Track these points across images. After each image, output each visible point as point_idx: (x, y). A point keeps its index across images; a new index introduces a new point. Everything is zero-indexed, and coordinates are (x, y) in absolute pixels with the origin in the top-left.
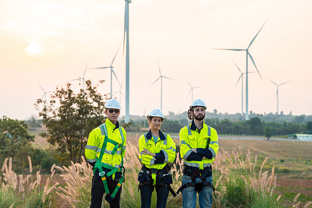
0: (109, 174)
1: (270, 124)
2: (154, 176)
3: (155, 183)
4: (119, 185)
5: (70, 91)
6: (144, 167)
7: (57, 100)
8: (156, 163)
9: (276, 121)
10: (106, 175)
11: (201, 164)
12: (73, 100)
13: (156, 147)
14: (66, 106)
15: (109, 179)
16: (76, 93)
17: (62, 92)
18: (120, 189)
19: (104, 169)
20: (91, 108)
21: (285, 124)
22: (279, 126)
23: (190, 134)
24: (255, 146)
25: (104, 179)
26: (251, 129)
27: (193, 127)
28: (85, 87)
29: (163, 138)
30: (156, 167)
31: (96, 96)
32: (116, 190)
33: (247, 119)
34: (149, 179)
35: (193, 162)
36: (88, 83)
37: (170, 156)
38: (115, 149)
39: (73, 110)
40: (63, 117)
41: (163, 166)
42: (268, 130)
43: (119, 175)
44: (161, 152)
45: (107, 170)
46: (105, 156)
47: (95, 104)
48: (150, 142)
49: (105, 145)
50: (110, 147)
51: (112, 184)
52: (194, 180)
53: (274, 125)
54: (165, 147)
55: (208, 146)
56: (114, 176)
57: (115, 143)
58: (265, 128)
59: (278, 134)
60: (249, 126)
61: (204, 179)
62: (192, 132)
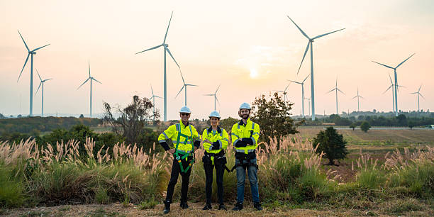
0: (183, 158)
1: (413, 119)
2: (212, 158)
3: (213, 163)
4: (190, 165)
5: (264, 100)
6: (206, 153)
7: (256, 106)
8: (213, 149)
9: (418, 117)
10: (181, 159)
11: (246, 150)
12: (266, 106)
13: (214, 138)
14: (262, 110)
15: (183, 161)
16: (268, 101)
17: (260, 101)
18: (190, 168)
19: (179, 155)
20: (278, 110)
21: (423, 118)
22: (418, 119)
23: (239, 128)
24: (402, 134)
25: (180, 161)
26: (399, 122)
27: (241, 123)
28: (274, 97)
29: (220, 131)
30: (213, 152)
31: (282, 103)
32: (188, 168)
33: (397, 115)
34: (209, 160)
35: (241, 148)
36: (276, 94)
37: (224, 144)
38: (186, 140)
39: (267, 112)
40: (260, 117)
41: (219, 151)
42: (411, 123)
43: (190, 158)
44: (218, 141)
45: (181, 155)
46: (180, 145)
47: (281, 108)
48: (210, 134)
49: (179, 138)
50: (183, 139)
51: (186, 164)
52: (241, 162)
53: (415, 119)
54: (220, 138)
55: (251, 136)
56: (186, 159)
57: (186, 136)
58: (409, 121)
59: (419, 125)
60: (397, 121)
61: (249, 161)
62: (240, 126)
